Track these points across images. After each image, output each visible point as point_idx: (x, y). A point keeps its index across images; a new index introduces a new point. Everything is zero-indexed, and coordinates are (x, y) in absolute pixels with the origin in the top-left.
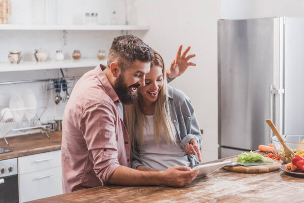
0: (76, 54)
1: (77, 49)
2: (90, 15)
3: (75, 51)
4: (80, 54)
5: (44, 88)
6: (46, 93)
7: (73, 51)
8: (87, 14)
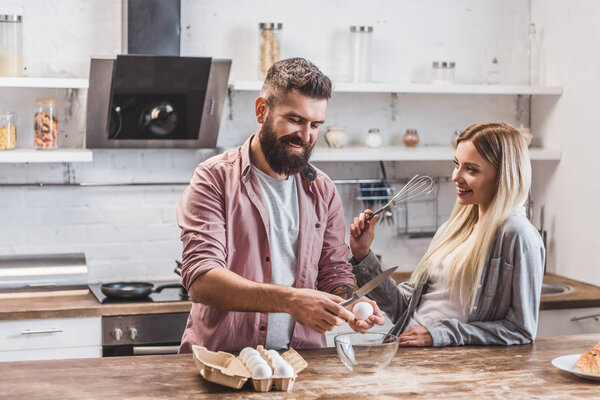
0: (410, 137)
1: (412, 127)
2: (440, 65)
3: (408, 132)
4: (418, 137)
5: (347, 196)
6: (352, 206)
7: (405, 131)
8: (435, 65)
